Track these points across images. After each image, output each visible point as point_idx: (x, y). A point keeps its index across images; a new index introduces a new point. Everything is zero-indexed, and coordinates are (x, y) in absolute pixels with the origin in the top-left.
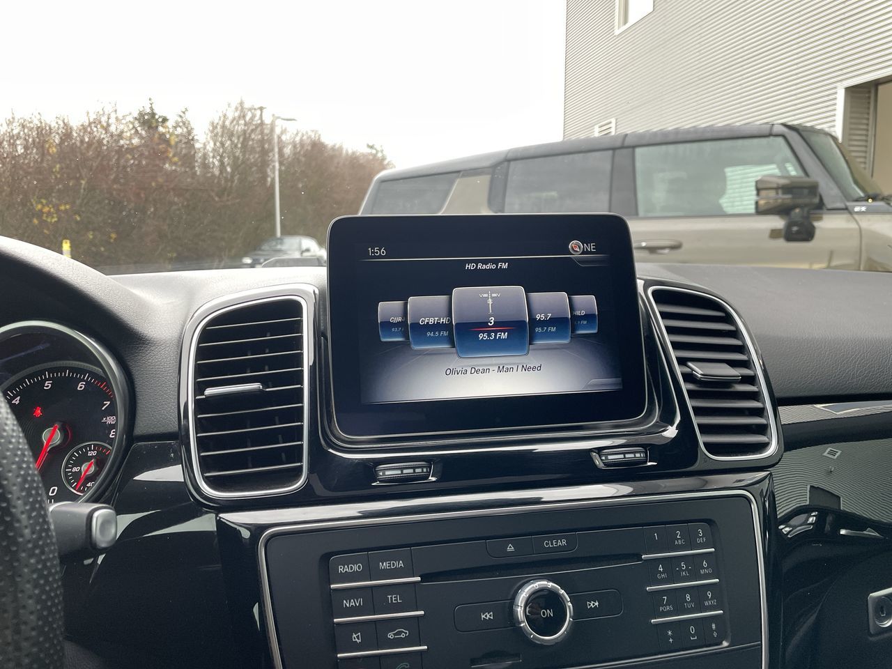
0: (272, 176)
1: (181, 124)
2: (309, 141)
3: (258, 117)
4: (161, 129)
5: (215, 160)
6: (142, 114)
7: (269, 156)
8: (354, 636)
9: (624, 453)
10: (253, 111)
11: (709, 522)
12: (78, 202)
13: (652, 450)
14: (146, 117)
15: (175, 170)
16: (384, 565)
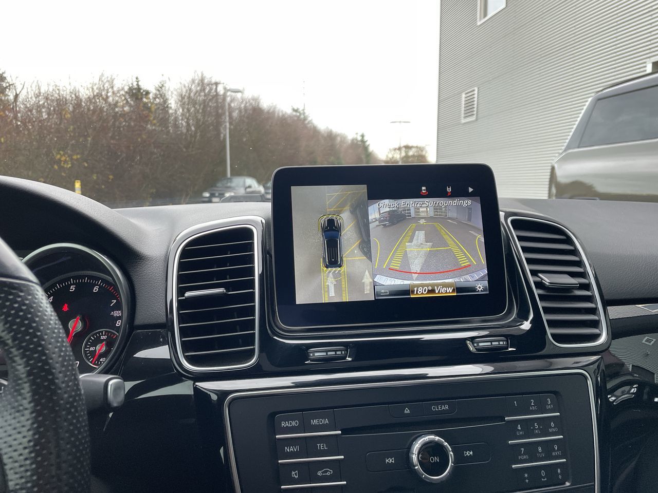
0: (224, 133)
1: (159, 96)
2: (250, 107)
3: (213, 91)
4: (145, 100)
5: (183, 122)
6: (131, 89)
7: (222, 119)
8: (293, 473)
9: (491, 342)
10: (210, 86)
11: (555, 393)
12: (86, 153)
13: (513, 339)
14: (134, 91)
15: (155, 130)
16: (315, 422)
